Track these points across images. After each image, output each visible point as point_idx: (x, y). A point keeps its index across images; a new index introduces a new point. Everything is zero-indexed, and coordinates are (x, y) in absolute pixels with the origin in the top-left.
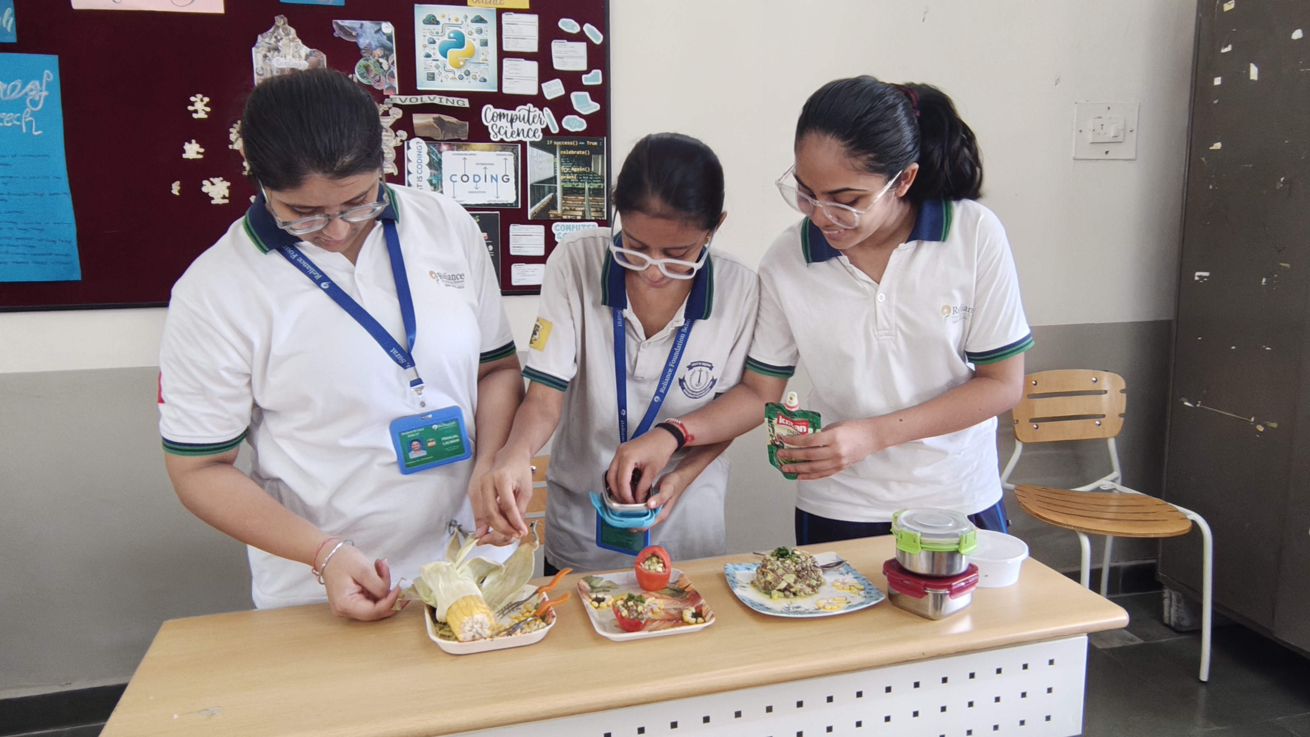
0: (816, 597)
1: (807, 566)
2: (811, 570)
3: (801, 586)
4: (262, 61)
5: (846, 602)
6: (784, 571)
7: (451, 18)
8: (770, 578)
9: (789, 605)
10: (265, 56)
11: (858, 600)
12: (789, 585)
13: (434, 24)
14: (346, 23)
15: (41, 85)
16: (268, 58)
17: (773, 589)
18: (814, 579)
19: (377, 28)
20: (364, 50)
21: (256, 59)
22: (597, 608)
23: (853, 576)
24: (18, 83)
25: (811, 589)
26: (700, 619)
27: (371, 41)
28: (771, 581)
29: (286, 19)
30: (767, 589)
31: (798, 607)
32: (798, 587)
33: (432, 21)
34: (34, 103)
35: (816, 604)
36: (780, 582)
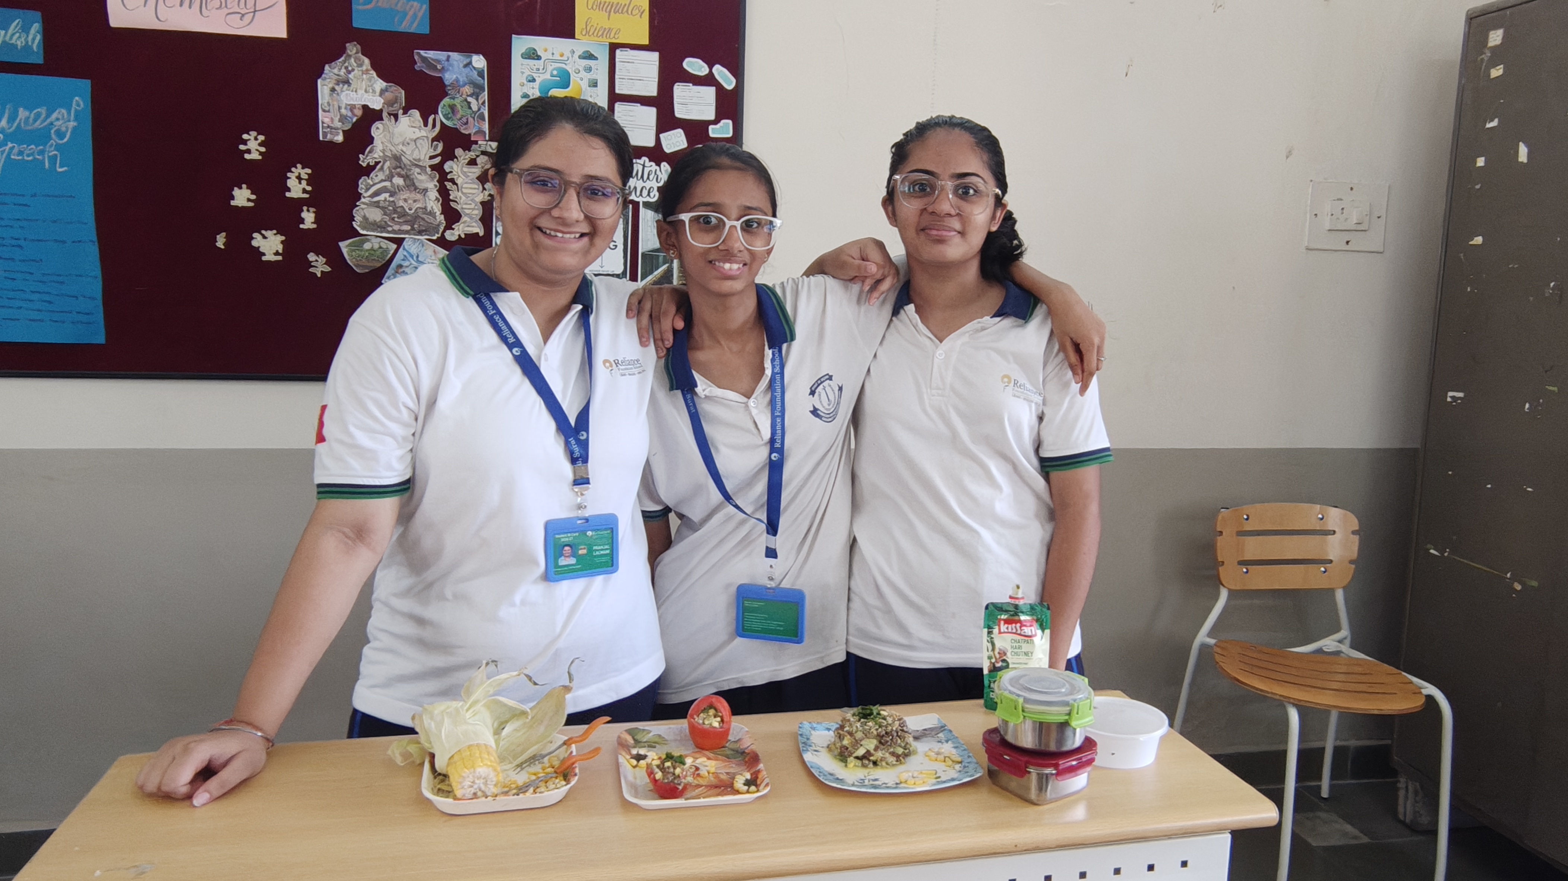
0: (902, 768)
1: (892, 730)
2: (897, 736)
3: (883, 754)
4: (329, 94)
5: (935, 776)
6: (863, 735)
7: (554, 52)
8: (846, 742)
9: (865, 777)
10: (333, 90)
11: (951, 775)
12: (868, 752)
13: (534, 59)
14: (431, 54)
15: (69, 113)
16: (336, 92)
17: (850, 756)
18: (900, 746)
19: (466, 61)
20: (449, 86)
21: (322, 92)
22: (634, 767)
23: (952, 745)
24: (43, 111)
25: (895, 758)
26: (753, 788)
27: (459, 77)
28: (848, 746)
29: (359, 47)
30: (843, 755)
31: (876, 780)
32: (879, 754)
33: (532, 55)
34: (60, 134)
35: (898, 777)
36: (858, 748)
